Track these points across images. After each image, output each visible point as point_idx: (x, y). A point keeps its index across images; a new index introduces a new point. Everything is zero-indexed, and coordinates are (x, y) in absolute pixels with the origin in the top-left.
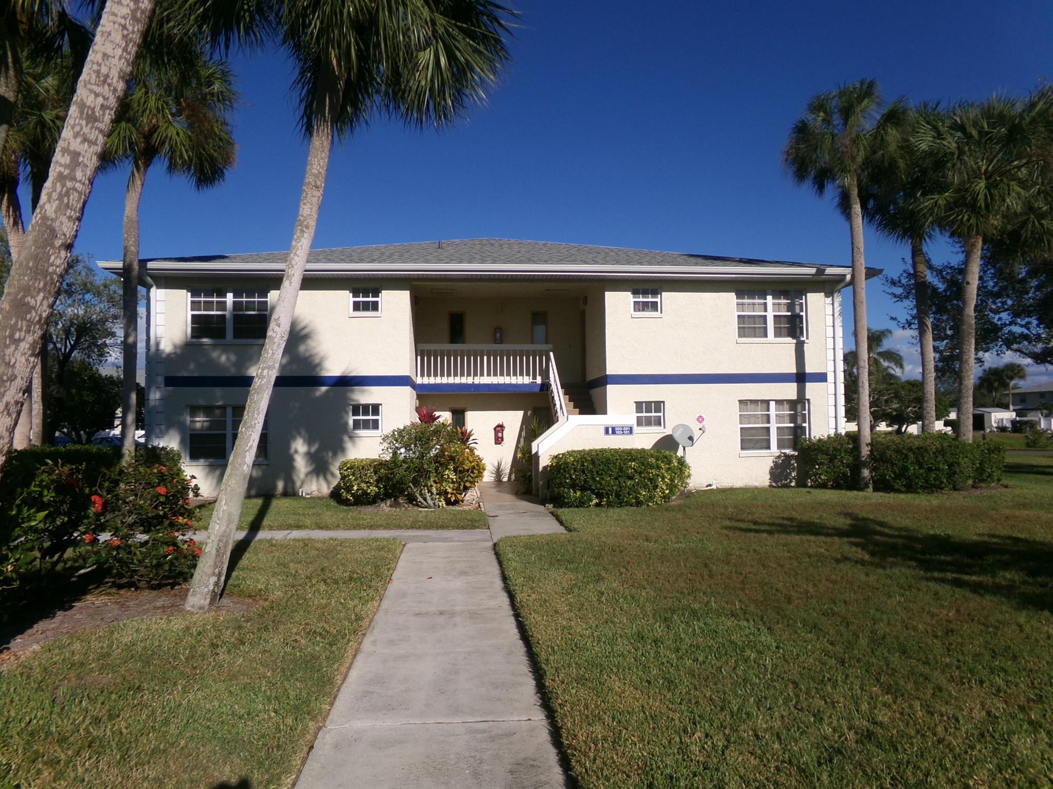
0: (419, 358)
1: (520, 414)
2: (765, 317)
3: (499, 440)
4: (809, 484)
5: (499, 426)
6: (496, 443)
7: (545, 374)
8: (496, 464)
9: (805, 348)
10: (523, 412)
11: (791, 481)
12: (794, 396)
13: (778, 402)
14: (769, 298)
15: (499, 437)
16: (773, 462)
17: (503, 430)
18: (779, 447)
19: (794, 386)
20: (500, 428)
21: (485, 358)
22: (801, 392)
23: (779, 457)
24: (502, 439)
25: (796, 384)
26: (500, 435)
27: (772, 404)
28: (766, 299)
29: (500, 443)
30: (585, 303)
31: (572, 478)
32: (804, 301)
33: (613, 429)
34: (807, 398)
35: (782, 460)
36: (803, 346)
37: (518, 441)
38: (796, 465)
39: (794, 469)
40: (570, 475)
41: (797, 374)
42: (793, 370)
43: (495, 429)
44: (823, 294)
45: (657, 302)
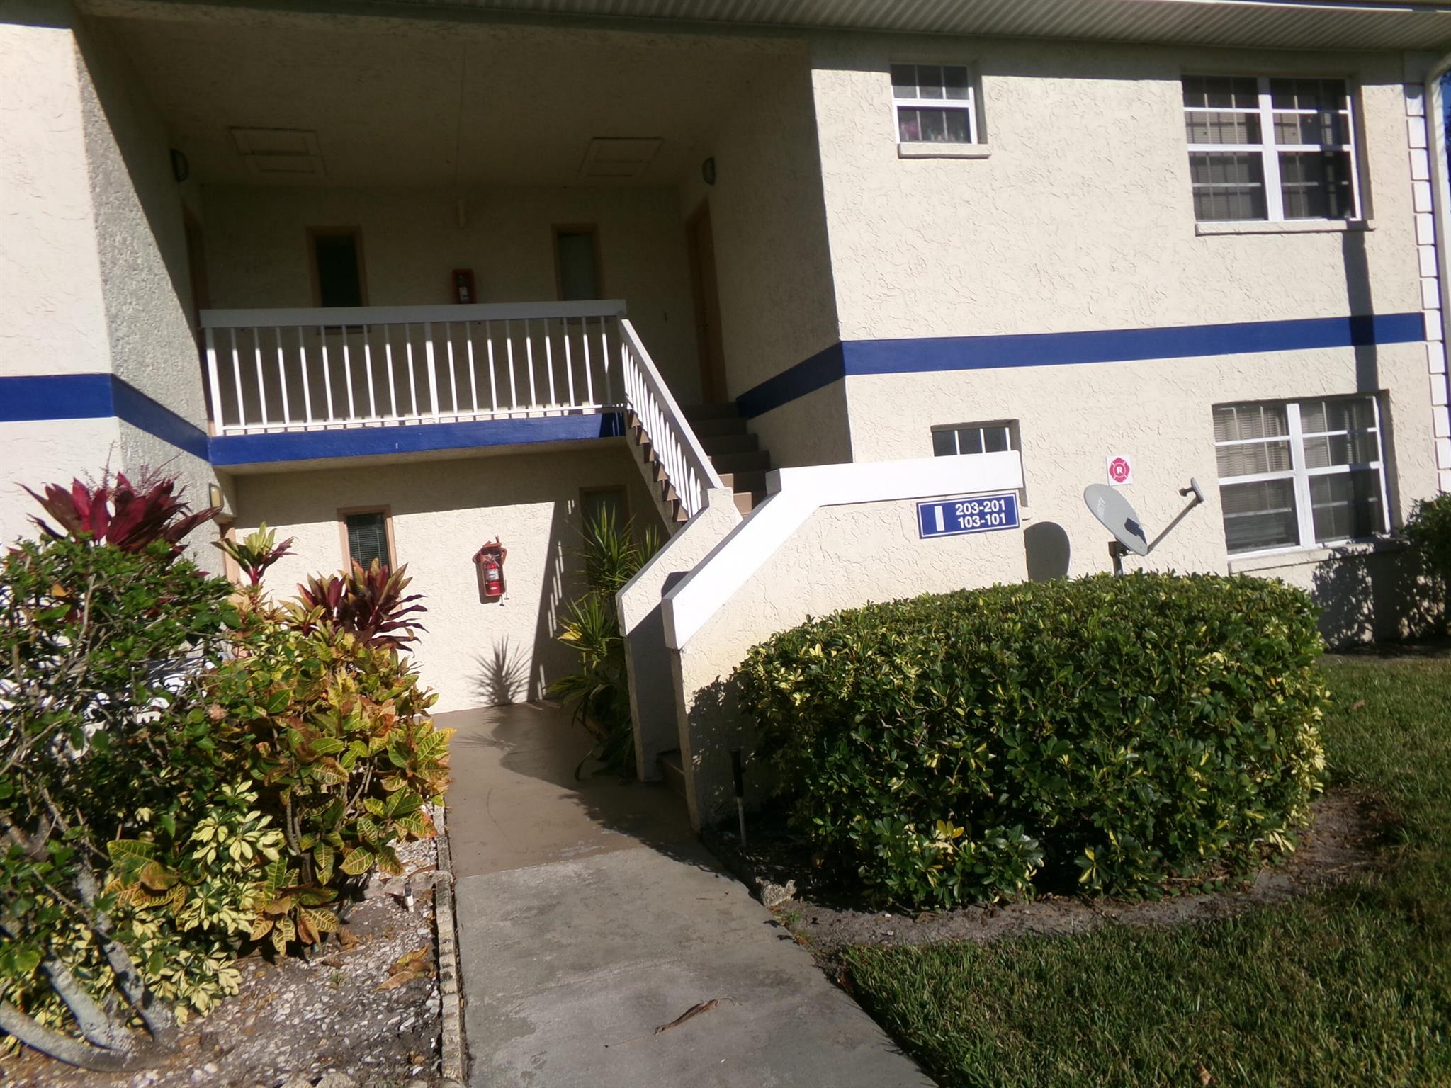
0: (211, 355)
1: (544, 512)
2: (1257, 157)
3: (491, 590)
4: (1406, 631)
5: (488, 549)
6: (484, 600)
7: (611, 386)
8: (491, 658)
9: (1367, 246)
10: (552, 504)
11: (1362, 629)
12: (1346, 384)
13: (1309, 405)
14: (1265, 100)
15: (491, 583)
16: (1315, 578)
17: (500, 561)
18: (1322, 533)
19: (1346, 355)
20: (490, 557)
21: (429, 346)
22: (1367, 370)
23: (1326, 564)
24: (501, 585)
25: (1351, 349)
26: (494, 574)
27: (1293, 411)
28: (1257, 106)
29: (495, 599)
30: (711, 178)
31: (917, 771)
32: (1348, 112)
33: (949, 509)
34: (1382, 386)
35: (1336, 571)
36: (1362, 240)
37: (547, 589)
38: (1369, 580)
39: (1365, 592)
40: (910, 754)
41: (1351, 319)
42: (1343, 310)
43: (477, 559)
44: (1400, 87)
45: (964, 111)
